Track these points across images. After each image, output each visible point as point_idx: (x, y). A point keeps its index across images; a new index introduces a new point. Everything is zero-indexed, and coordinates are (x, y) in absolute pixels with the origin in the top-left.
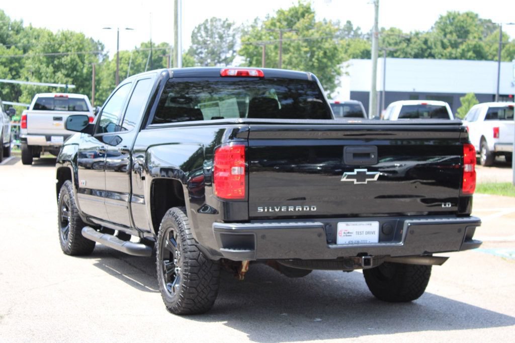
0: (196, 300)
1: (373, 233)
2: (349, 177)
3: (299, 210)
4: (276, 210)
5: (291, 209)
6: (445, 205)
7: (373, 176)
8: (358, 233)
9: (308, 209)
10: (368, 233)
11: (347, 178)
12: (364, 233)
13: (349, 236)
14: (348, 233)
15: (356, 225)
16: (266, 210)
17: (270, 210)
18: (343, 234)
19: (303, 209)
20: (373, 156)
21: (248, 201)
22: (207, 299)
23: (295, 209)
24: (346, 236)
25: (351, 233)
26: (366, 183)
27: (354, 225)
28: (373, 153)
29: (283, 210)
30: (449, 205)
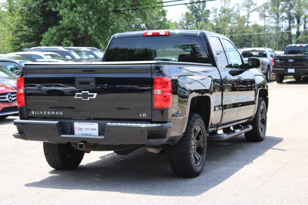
1: (95, 130)
2: (78, 96)
3: (53, 114)
4: (41, 113)
5: (49, 113)
6: (142, 115)
7: (93, 96)
8: (86, 129)
9: (58, 114)
10: (92, 129)
11: (77, 96)
12: (90, 129)
13: (81, 130)
14: (81, 129)
15: (85, 124)
16: (36, 113)
17: (38, 113)
18: (77, 129)
19: (55, 113)
20: (92, 84)
21: (27, 107)
23: (51, 113)
24: (80, 130)
25: (82, 129)
26: (89, 99)
27: (83, 124)
28: (92, 82)
29: (44, 113)
30: (144, 115)
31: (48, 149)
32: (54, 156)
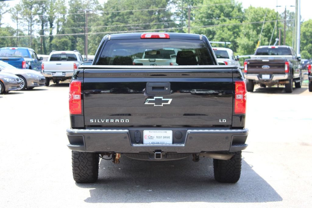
0: (80, 174)
1: (169, 137)
2: (150, 102)
3: (117, 122)
4: (102, 121)
5: (112, 121)
6: (222, 121)
7: (167, 101)
8: (157, 137)
9: (123, 121)
10: (165, 137)
11: (148, 102)
12: (162, 137)
13: (151, 139)
14: (151, 137)
15: (156, 132)
16: (95, 121)
17: (98, 121)
18: (147, 138)
19: (120, 121)
20: (167, 89)
21: (84, 116)
22: (87, 174)
23: (114, 121)
24: (150, 139)
25: (153, 137)
26: (162, 105)
27: (155, 132)
28: (167, 87)
29: (106, 121)
30: (224, 121)
31: (81, 161)
32: (86, 168)
